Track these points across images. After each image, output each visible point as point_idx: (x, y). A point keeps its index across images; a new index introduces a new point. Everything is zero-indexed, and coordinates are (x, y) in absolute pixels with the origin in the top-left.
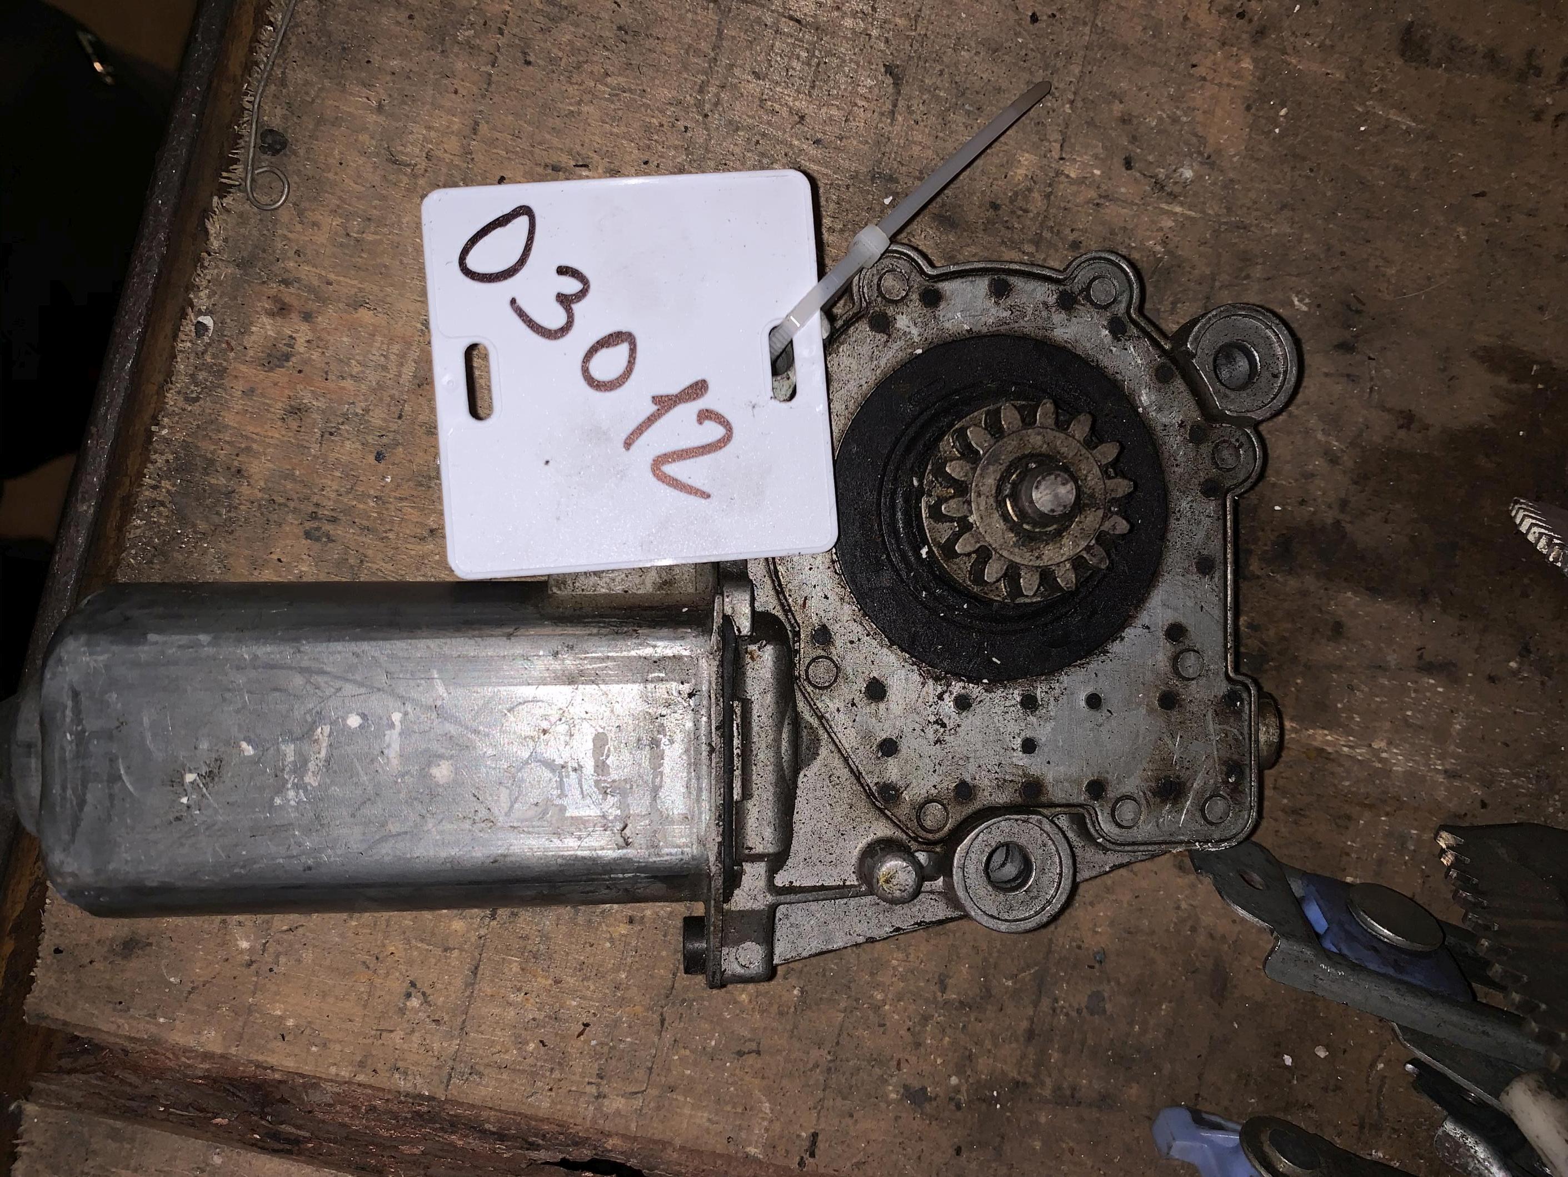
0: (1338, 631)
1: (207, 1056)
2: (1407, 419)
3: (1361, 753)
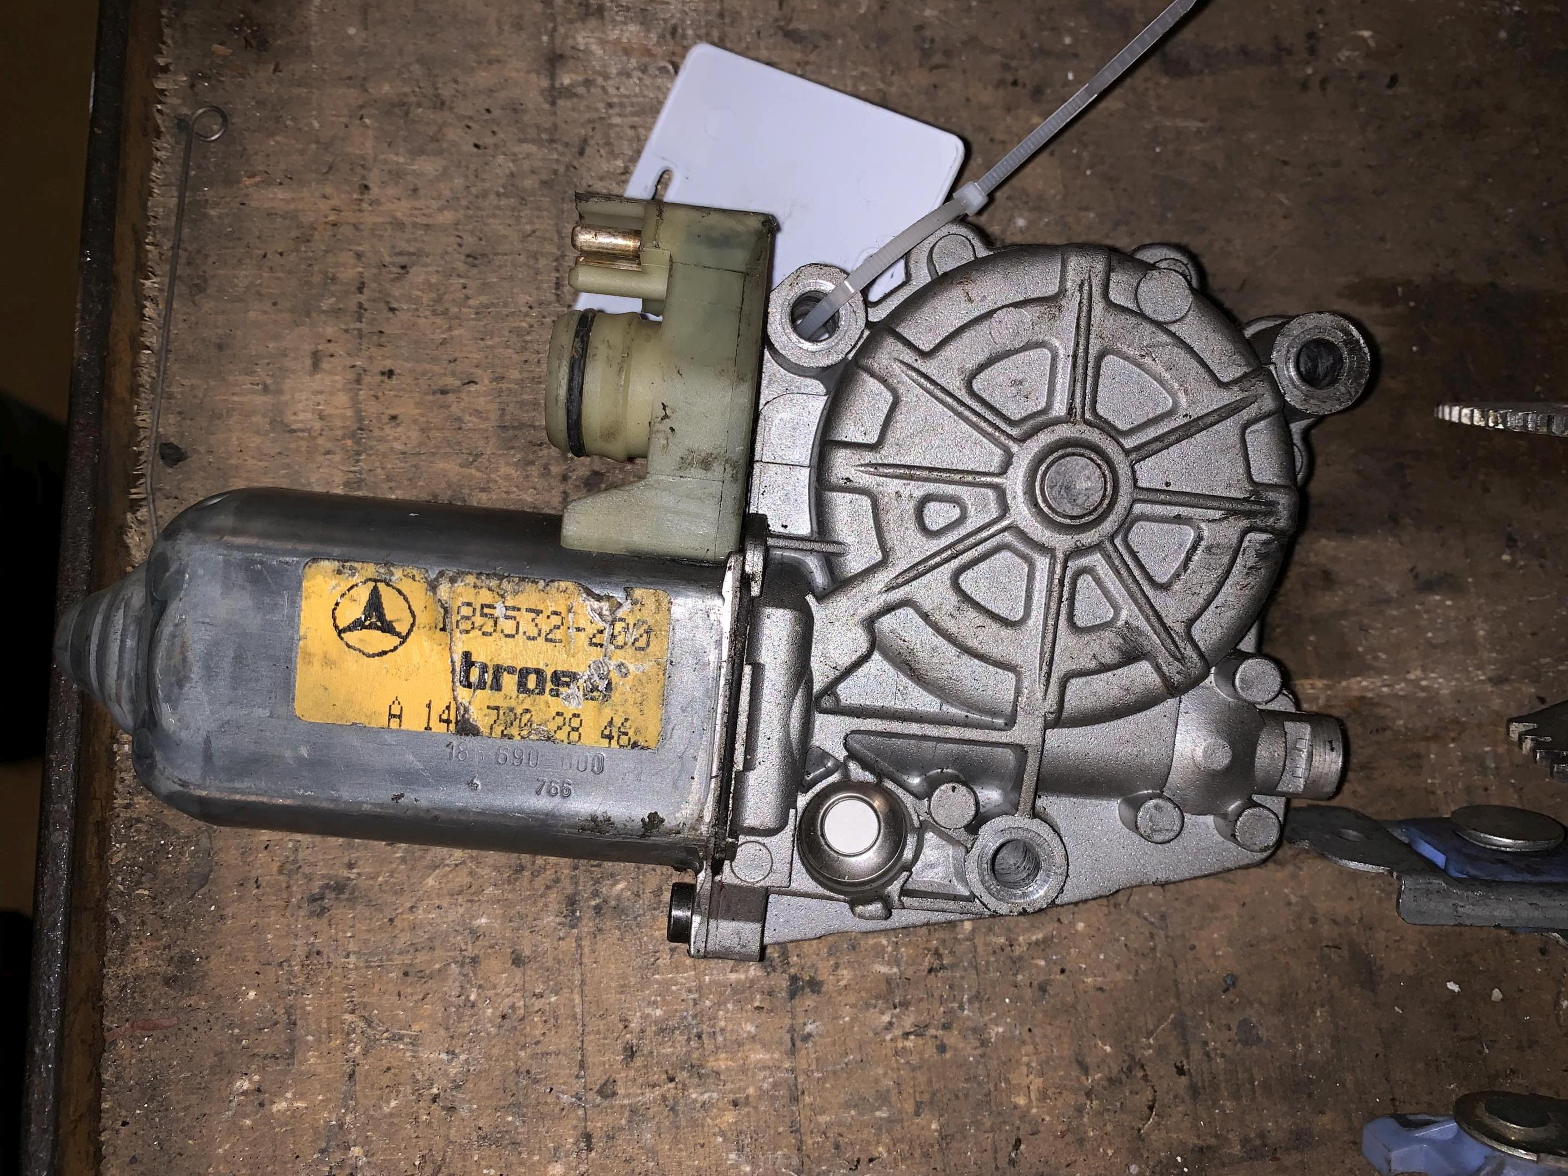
0: (1328, 579)
3: (1400, 687)
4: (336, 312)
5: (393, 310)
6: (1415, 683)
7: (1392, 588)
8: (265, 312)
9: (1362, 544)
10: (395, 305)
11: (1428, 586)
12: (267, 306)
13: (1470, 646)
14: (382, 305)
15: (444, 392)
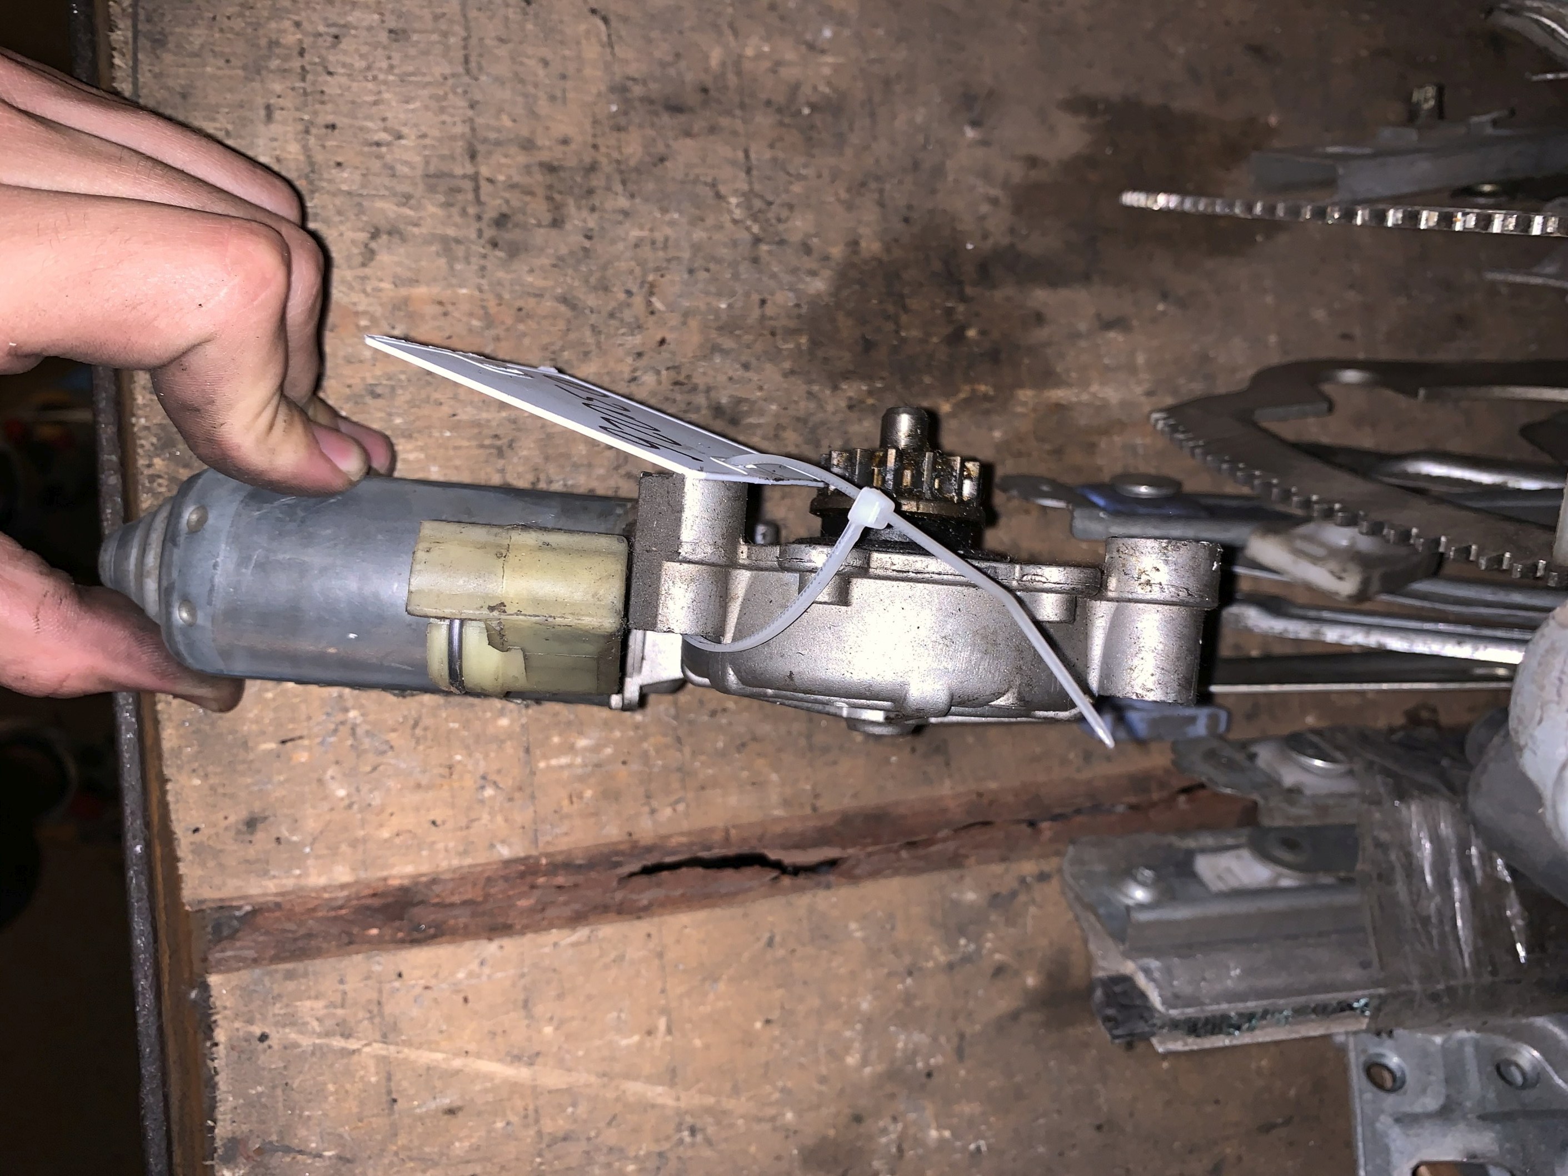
0: (1039, 318)
1: (343, 887)
2: (1033, 162)
3: (1085, 397)
4: (284, 72)
5: (330, 73)
6: (1094, 395)
7: (1083, 326)
8: (219, 68)
9: (1064, 294)
10: (331, 70)
11: (1108, 325)
12: (221, 63)
13: (1132, 369)
14: (320, 69)
15: (378, 144)
